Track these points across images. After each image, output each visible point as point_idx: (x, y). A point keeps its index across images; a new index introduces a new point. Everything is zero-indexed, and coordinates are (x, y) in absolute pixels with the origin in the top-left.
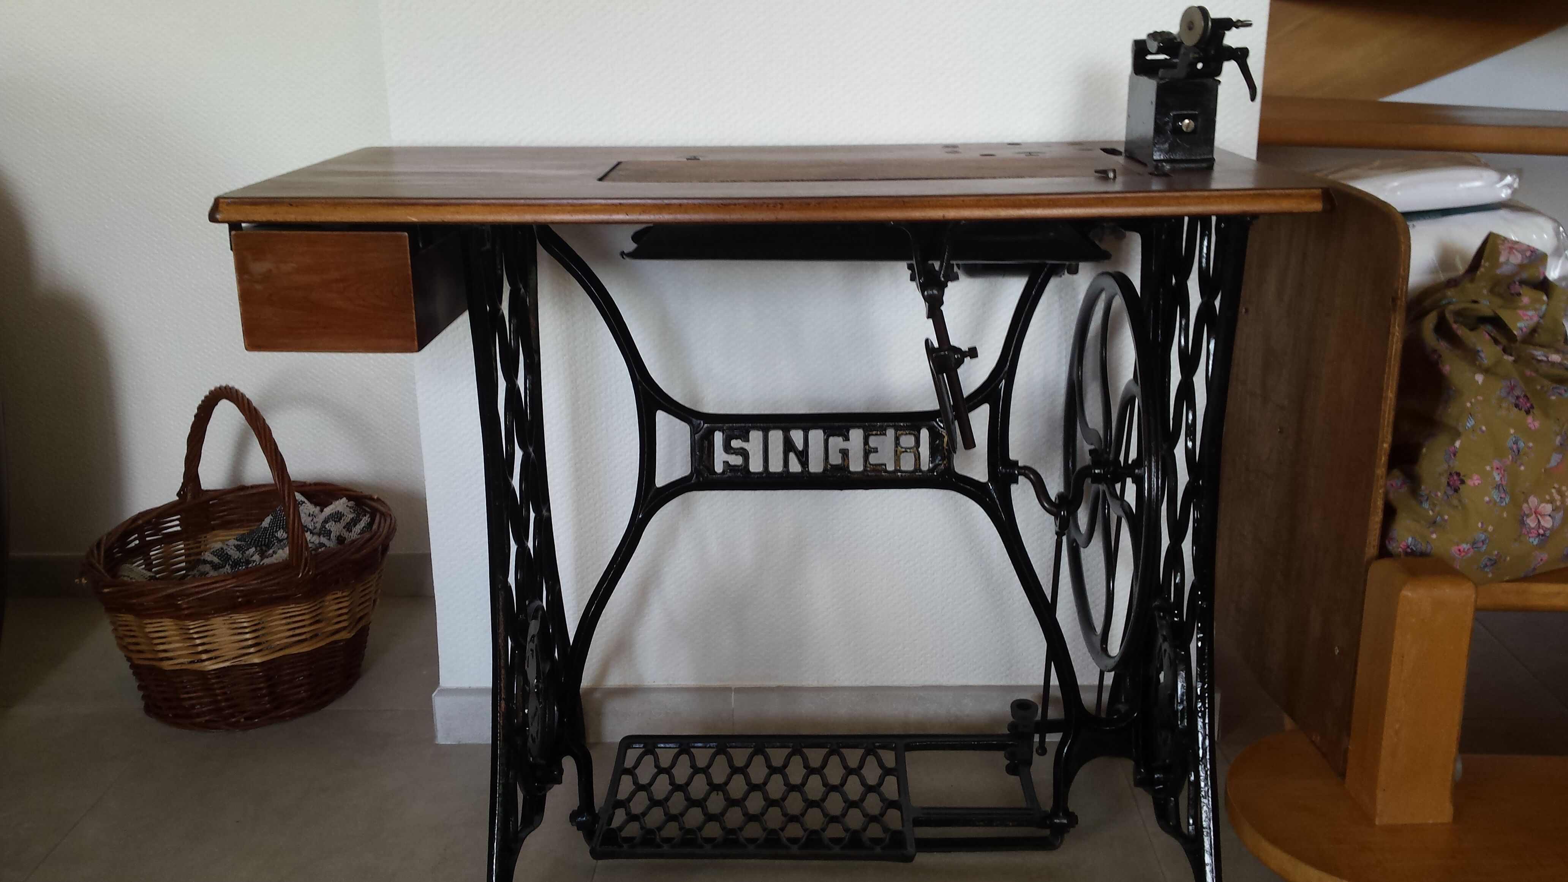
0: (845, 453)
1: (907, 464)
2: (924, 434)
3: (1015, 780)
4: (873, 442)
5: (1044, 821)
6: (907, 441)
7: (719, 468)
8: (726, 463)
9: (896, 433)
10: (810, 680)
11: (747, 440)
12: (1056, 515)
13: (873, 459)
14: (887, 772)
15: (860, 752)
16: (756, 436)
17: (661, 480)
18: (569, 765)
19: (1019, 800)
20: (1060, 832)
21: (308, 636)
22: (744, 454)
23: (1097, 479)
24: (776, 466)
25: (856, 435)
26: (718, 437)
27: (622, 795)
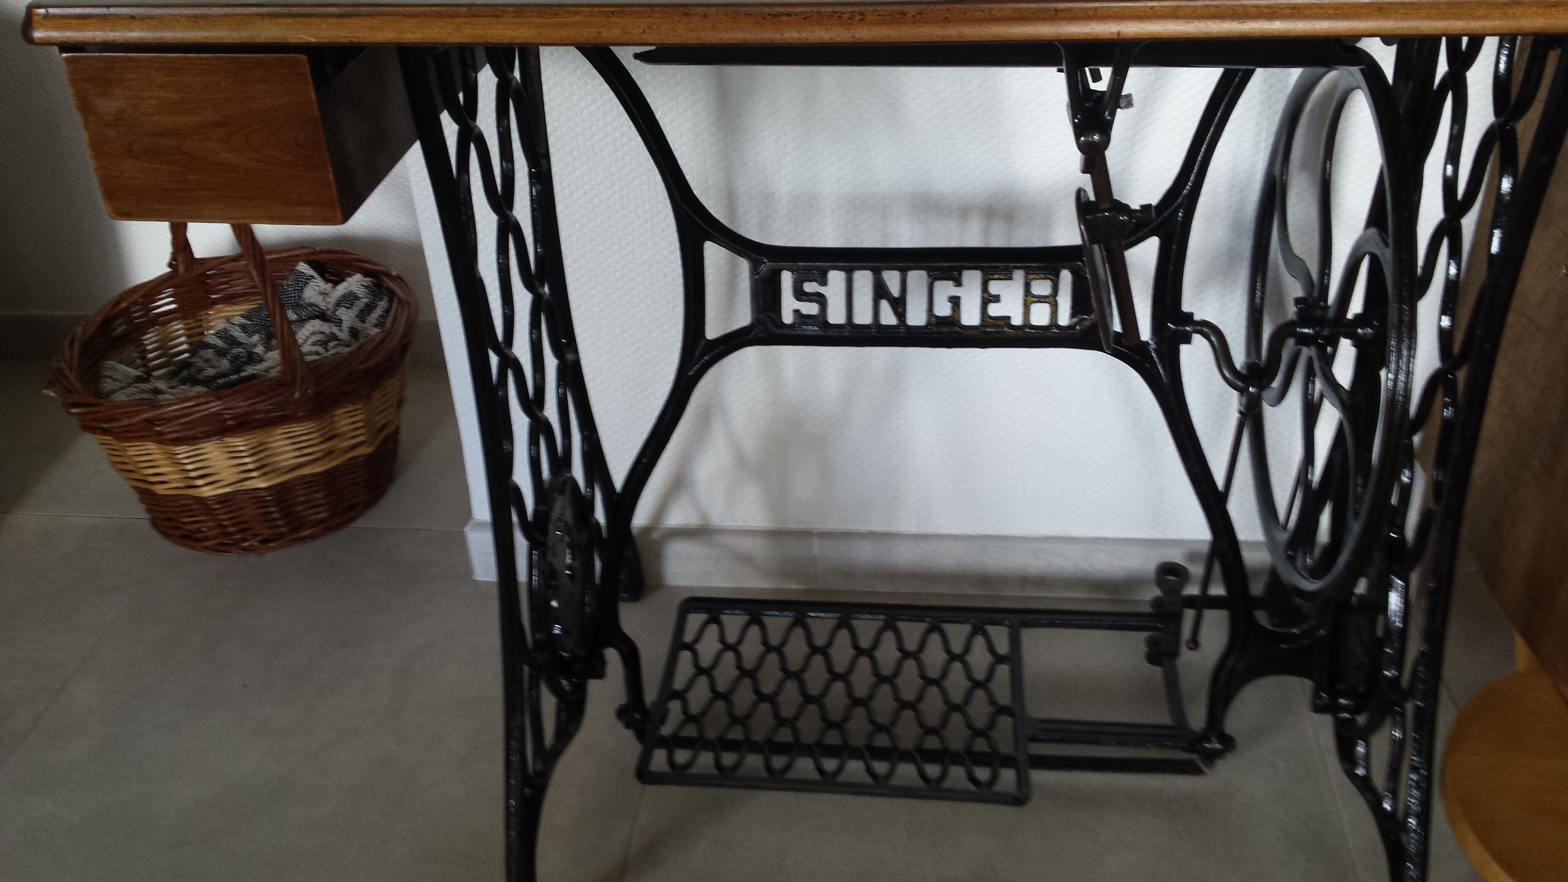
0: (955, 302)
1: (1040, 316)
2: (1066, 276)
3: (1157, 671)
4: (995, 287)
5: (1195, 742)
6: (1041, 288)
7: (788, 318)
8: (797, 312)
9: (1026, 278)
10: (908, 525)
11: (824, 282)
12: (1242, 391)
13: (994, 310)
14: (999, 659)
15: (967, 628)
16: (836, 278)
17: (713, 330)
18: (612, 655)
19: (1162, 717)
20: (1211, 757)
21: (318, 455)
22: (820, 299)
23: (1303, 340)
24: (863, 316)
25: (972, 279)
26: (787, 279)
27: (679, 684)
